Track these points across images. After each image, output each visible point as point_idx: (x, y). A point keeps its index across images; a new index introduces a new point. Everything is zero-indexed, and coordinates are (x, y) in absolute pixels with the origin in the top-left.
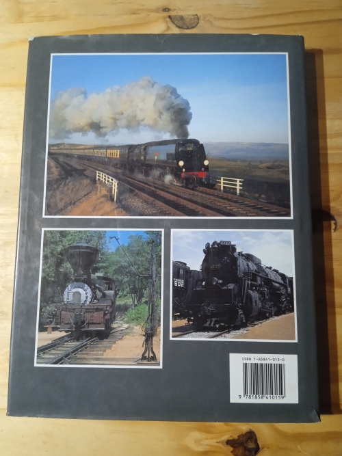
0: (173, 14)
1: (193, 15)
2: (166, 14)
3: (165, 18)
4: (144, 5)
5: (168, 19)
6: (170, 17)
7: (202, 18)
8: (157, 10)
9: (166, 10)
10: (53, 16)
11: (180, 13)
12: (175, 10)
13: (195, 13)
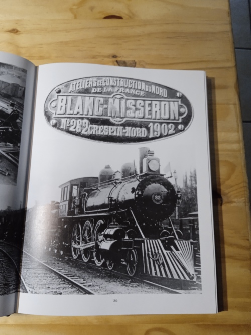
0: (119, 59)
1: (132, 61)
2: (115, 59)
3: (113, 62)
4: (100, 53)
5: (116, 63)
6: (117, 61)
7: (137, 63)
8: (108, 57)
9: (114, 56)
10: (40, 56)
11: (124, 59)
12: (120, 57)
13: (133, 59)
